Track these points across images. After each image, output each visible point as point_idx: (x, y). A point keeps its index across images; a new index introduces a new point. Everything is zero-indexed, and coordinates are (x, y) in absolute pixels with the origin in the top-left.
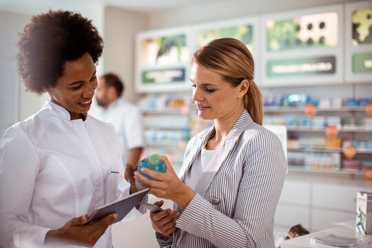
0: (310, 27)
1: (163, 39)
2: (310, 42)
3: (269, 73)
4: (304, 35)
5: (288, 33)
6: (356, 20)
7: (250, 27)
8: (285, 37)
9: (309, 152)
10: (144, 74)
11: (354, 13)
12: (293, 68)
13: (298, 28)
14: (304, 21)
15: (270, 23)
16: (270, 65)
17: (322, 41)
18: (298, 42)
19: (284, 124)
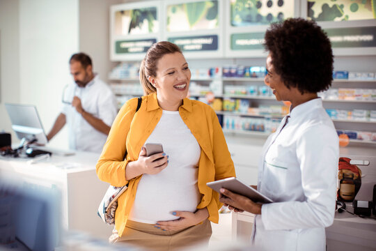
0: (270, 3)
1: (135, 11)
2: (270, 17)
3: (233, 46)
4: (264, 11)
5: (249, 8)
7: (216, 2)
8: (247, 13)
9: (268, 119)
10: (118, 43)
13: (259, 5)
16: (233, 37)
17: (280, 16)
18: (259, 18)
19: (246, 93)
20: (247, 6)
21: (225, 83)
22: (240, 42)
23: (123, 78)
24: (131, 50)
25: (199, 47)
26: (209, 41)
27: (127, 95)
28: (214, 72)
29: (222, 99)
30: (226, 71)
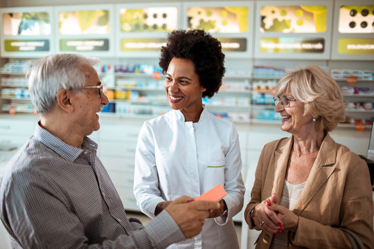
0: (155, 16)
1: (24, 14)
2: (155, 27)
3: (122, 48)
4: (150, 22)
5: (137, 19)
6: (190, 14)
7: (107, 12)
8: (135, 22)
10: (7, 42)
11: (189, 9)
12: (142, 45)
13: (146, 16)
14: (150, 11)
15: (123, 11)
16: (123, 41)
17: (164, 27)
18: (146, 27)
19: (136, 85)
20: (135, 17)
21: (117, 78)
22: (129, 45)
23: (15, 72)
24: (21, 49)
25: (91, 48)
26: (101, 44)
27: (20, 87)
28: (106, 69)
29: (114, 91)
30: (118, 68)
